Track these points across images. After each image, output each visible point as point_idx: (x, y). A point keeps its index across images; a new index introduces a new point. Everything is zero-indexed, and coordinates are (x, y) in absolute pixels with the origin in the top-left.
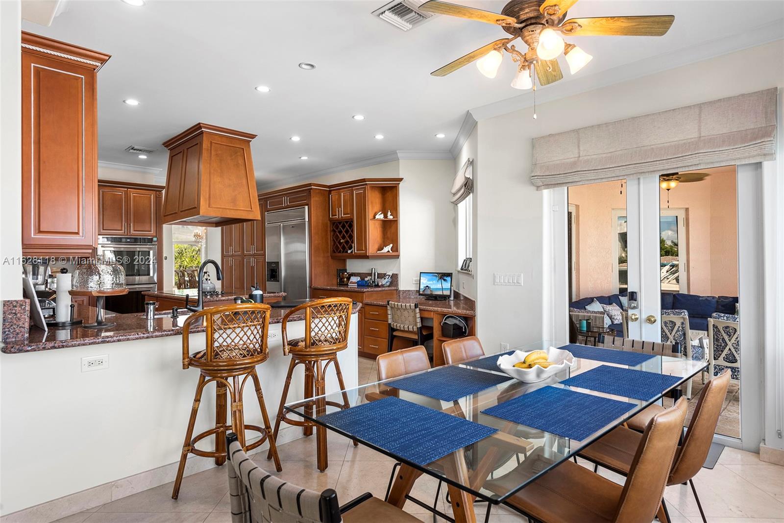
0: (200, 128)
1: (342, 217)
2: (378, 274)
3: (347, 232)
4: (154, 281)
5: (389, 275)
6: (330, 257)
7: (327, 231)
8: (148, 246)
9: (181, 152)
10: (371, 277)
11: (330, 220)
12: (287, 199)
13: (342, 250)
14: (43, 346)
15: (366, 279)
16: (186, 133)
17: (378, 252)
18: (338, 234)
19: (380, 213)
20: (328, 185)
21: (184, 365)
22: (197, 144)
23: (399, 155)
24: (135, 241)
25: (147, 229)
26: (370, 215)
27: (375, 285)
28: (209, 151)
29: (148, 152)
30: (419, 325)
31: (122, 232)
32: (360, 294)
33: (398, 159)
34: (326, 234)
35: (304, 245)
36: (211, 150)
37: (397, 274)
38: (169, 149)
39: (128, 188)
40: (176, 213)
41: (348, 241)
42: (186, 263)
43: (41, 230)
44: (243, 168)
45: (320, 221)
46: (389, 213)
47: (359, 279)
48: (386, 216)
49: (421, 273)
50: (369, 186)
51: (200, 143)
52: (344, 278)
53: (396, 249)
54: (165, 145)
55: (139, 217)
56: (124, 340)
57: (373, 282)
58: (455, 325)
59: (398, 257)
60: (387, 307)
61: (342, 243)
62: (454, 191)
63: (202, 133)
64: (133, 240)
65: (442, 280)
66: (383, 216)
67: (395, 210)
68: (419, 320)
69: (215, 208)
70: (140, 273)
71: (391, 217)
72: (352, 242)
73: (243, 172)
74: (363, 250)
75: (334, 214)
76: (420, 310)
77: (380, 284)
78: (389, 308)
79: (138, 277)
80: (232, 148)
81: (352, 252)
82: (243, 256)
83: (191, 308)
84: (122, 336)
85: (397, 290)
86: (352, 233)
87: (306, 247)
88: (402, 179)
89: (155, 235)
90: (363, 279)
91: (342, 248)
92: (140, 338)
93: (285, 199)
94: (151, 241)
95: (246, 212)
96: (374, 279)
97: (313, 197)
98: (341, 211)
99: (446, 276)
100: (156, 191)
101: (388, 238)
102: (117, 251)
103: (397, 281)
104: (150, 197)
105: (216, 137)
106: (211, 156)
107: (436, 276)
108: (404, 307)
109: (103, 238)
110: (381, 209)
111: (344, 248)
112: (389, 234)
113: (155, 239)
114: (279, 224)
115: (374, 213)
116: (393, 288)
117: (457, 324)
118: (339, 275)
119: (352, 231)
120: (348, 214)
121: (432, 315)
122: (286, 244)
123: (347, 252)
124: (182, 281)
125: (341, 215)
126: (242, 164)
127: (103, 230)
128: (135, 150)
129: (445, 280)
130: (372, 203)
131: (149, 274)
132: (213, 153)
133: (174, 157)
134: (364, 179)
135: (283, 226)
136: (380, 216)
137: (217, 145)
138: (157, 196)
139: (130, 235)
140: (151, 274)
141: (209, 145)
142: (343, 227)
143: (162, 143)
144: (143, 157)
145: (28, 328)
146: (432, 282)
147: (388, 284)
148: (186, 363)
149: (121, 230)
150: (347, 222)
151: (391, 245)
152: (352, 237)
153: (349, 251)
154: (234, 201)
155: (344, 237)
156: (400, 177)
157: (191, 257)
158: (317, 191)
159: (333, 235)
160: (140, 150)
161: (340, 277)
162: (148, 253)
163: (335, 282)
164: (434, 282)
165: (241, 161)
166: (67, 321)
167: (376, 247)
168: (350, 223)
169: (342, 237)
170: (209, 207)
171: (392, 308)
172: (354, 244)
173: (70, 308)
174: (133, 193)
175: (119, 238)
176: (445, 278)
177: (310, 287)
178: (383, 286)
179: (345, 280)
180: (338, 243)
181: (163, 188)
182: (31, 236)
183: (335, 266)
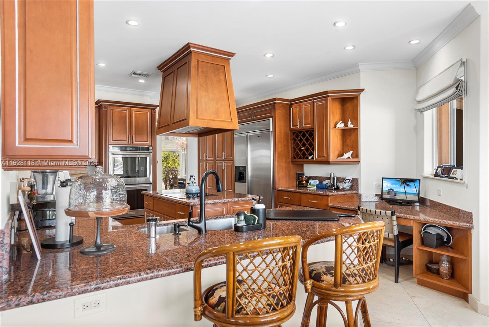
0: (189, 47)
1: (302, 127)
2: (337, 178)
3: (307, 140)
4: (150, 181)
5: (349, 180)
6: (291, 162)
7: (288, 140)
8: (145, 154)
9: (172, 72)
10: (329, 181)
11: (291, 130)
12: (253, 113)
13: (302, 156)
14: (17, 303)
15: (325, 183)
16: (176, 55)
17: (338, 158)
18: (298, 142)
19: (341, 122)
20: (290, 99)
21: (196, 315)
22: (187, 63)
23: (361, 67)
24: (136, 149)
25: (145, 140)
26: (331, 124)
27: (335, 189)
28: (197, 68)
29: (146, 76)
30: (396, 233)
31: (126, 142)
32: (325, 197)
33: (358, 71)
34: (288, 142)
35: (269, 151)
36: (198, 67)
37: (357, 179)
38: (162, 72)
39: (131, 107)
40: (168, 125)
41: (308, 148)
42: (169, 165)
43: (27, 137)
44: (224, 83)
45: (283, 131)
46: (350, 122)
47: (318, 182)
48: (346, 125)
49: (383, 178)
50: (330, 98)
51: (189, 61)
52: (303, 181)
53: (356, 155)
54: (159, 68)
55: (139, 131)
56: (123, 284)
57: (332, 185)
58: (438, 235)
59: (358, 163)
60: (357, 211)
61: (303, 150)
62: (419, 98)
63: (190, 52)
64: (134, 149)
65: (405, 185)
66: (343, 125)
67: (355, 119)
68: (395, 228)
69: (201, 119)
70: (140, 175)
71: (352, 126)
72: (313, 149)
73: (224, 86)
74: (324, 157)
75: (295, 124)
76: (397, 217)
77: (341, 188)
78: (359, 212)
79: (138, 178)
80: (215, 65)
81: (313, 158)
82: (215, 161)
83: (194, 224)
84: (121, 279)
85: (357, 194)
86: (313, 141)
87: (270, 153)
88: (363, 90)
89: (151, 144)
90: (321, 182)
91: (302, 154)
92: (143, 280)
93: (251, 113)
94: (148, 149)
95: (227, 123)
96: (333, 182)
97: (277, 110)
98: (302, 121)
99: (409, 181)
100: (151, 109)
101: (347, 145)
102: (124, 157)
103: (357, 186)
104: (147, 114)
105: (202, 56)
106: (198, 74)
107: (399, 181)
108: (378, 213)
109: (113, 147)
110: (340, 119)
111: (304, 154)
112: (348, 142)
113: (151, 148)
114: (247, 134)
115: (335, 122)
116: (354, 192)
117: (439, 234)
118: (299, 178)
119: (313, 139)
120: (309, 124)
121: (411, 224)
122: (252, 150)
123: (308, 158)
124: (167, 179)
125: (302, 125)
126: (224, 80)
127: (113, 140)
128: (136, 74)
129: (408, 185)
130: (333, 113)
131: (146, 176)
132: (200, 70)
133: (166, 78)
134: (327, 91)
135: (250, 136)
136: (341, 125)
137: (202, 63)
138: (152, 113)
139: (132, 145)
140: (148, 177)
141: (197, 63)
142: (304, 135)
143: (156, 67)
144: (142, 81)
145: (7, 267)
146: (395, 186)
147: (348, 188)
148: (199, 313)
149: (126, 141)
150: (307, 132)
151: (352, 152)
152: (313, 144)
153: (310, 158)
154: (217, 113)
155: (304, 145)
156: (361, 88)
157: (173, 160)
158: (281, 105)
159: (294, 143)
160: (140, 75)
161: (299, 179)
162: (145, 159)
163: (295, 184)
164: (397, 186)
165: (222, 77)
166: (67, 241)
167: (337, 153)
168: (311, 132)
169: (302, 145)
170: (197, 118)
171: (362, 213)
172: (315, 151)
173: (69, 226)
174: (135, 111)
175: (125, 147)
176: (408, 183)
177: (275, 188)
178: (343, 189)
179: (304, 182)
180: (299, 150)
181: (157, 106)
182: (15, 145)
183: (294, 170)
